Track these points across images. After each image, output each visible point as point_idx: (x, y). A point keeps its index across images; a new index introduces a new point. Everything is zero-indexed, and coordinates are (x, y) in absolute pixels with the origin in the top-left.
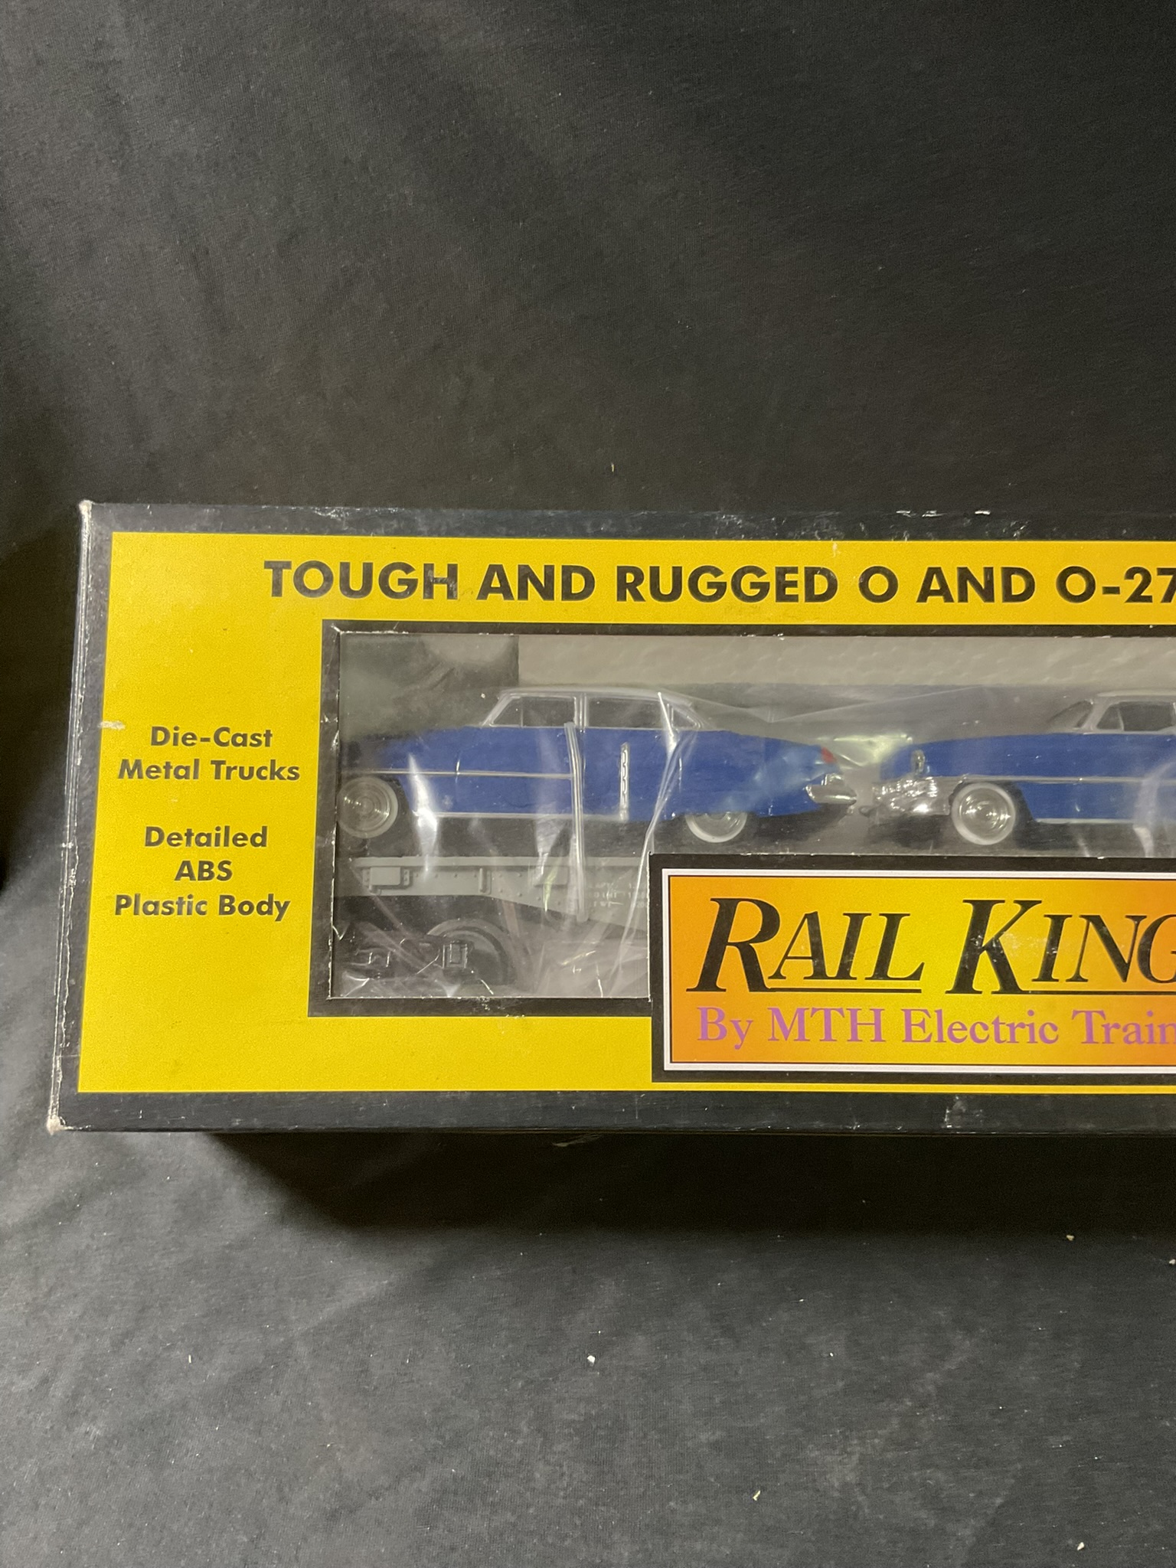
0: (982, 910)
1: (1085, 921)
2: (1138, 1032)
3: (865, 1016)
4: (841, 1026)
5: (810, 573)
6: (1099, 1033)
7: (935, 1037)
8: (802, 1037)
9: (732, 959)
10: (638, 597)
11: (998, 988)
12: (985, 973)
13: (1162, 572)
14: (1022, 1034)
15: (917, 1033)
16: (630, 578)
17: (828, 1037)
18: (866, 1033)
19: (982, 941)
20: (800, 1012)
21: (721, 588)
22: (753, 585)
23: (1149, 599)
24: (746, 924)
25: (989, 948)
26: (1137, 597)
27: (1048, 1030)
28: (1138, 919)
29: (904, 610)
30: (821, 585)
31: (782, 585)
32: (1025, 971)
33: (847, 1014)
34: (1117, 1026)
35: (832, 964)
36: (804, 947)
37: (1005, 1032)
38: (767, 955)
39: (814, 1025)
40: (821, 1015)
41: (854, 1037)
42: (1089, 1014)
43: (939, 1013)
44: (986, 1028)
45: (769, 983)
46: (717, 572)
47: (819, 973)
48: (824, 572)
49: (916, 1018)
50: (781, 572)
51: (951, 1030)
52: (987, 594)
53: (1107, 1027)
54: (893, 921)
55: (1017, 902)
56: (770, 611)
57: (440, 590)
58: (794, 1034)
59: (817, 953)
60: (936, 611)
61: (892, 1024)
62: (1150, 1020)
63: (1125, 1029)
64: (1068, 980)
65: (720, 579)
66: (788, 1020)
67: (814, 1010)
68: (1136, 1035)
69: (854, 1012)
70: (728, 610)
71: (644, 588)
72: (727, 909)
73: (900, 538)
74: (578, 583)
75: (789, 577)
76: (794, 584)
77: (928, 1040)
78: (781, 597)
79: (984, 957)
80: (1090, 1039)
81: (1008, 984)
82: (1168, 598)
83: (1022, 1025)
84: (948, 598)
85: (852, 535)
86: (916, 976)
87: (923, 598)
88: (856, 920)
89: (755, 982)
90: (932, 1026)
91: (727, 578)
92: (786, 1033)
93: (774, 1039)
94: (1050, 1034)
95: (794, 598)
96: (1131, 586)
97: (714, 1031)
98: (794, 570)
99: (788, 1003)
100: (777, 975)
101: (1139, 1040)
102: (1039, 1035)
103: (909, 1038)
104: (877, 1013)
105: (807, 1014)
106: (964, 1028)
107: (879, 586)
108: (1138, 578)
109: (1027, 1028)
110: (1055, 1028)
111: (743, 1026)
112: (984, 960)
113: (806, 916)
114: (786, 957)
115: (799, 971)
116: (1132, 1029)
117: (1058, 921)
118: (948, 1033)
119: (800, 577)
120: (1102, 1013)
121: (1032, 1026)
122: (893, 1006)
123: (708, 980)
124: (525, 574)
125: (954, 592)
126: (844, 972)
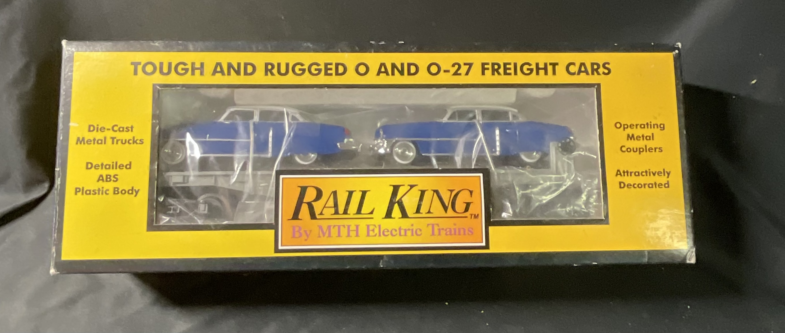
0: (396, 188)
1: (433, 192)
2: (450, 231)
3: (353, 228)
4: (344, 231)
5: (337, 65)
6: (436, 232)
7: (378, 235)
8: (330, 236)
9: (305, 208)
10: (272, 74)
11: (401, 216)
12: (396, 211)
13: (465, 64)
14: (409, 233)
15: (371, 233)
16: (270, 67)
17: (339, 235)
18: (353, 234)
19: (395, 200)
20: (329, 227)
21: (304, 70)
22: (316, 70)
23: (460, 74)
24: (310, 195)
25: (398, 202)
26: (456, 74)
27: (418, 231)
28: (451, 191)
29: (371, 78)
30: (341, 69)
31: (327, 69)
32: (410, 210)
33: (346, 227)
34: (443, 229)
35: (341, 209)
36: (331, 203)
37: (403, 232)
38: (318, 206)
39: (334, 232)
40: (337, 228)
41: (349, 235)
42: (433, 225)
43: (380, 226)
44: (396, 231)
45: (318, 217)
46: (302, 65)
47: (336, 212)
48: (343, 65)
49: (371, 228)
50: (326, 65)
51: (383, 232)
52: (402, 73)
53: (439, 230)
54: (364, 193)
55: (408, 185)
56: (322, 79)
57: (197, 72)
58: (327, 235)
59: (336, 205)
60: (383, 79)
61: (363, 230)
62: (455, 227)
63: (446, 230)
64: (426, 213)
65: (303, 67)
66: (325, 230)
67: (334, 226)
68: (450, 232)
69: (349, 227)
70: (307, 79)
71: (275, 71)
72: (304, 190)
73: (371, 52)
74: (250, 69)
75: (329, 67)
76: (331, 69)
77: (375, 235)
78: (326, 74)
79: (396, 205)
80: (433, 234)
81: (404, 215)
82: (467, 74)
83: (409, 230)
84: (388, 74)
85: (353, 51)
86: (372, 213)
87: (378, 74)
88: (351, 193)
89: (313, 216)
90: (377, 231)
91: (306, 67)
92: (324, 234)
93: (319, 237)
94: (419, 232)
95: (331, 74)
96: (453, 70)
97: (297, 235)
98: (331, 64)
99: (325, 224)
100: (321, 214)
101: (451, 234)
102: (416, 233)
103: (368, 235)
104: (357, 227)
105: (332, 227)
106: (388, 231)
107: (362, 69)
108: (457, 66)
109: (411, 230)
110: (421, 230)
111: (308, 233)
112: (396, 207)
113: (333, 192)
114: (325, 207)
115: (329, 212)
116: (448, 230)
117: (423, 192)
118: (382, 233)
119: (333, 67)
120: (438, 225)
121: (412, 230)
122: (363, 224)
123: (296, 216)
124: (230, 66)
125: (390, 72)
126: (345, 212)
